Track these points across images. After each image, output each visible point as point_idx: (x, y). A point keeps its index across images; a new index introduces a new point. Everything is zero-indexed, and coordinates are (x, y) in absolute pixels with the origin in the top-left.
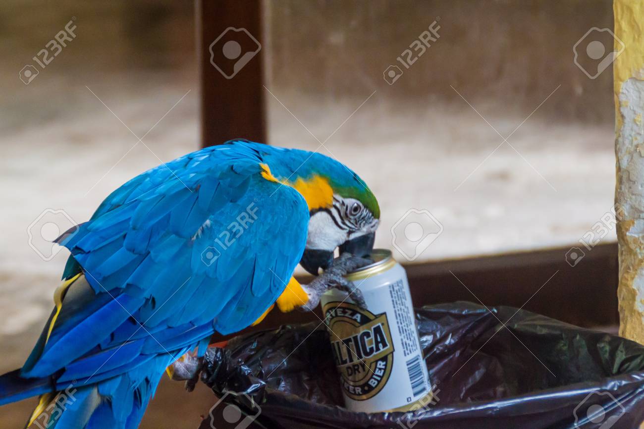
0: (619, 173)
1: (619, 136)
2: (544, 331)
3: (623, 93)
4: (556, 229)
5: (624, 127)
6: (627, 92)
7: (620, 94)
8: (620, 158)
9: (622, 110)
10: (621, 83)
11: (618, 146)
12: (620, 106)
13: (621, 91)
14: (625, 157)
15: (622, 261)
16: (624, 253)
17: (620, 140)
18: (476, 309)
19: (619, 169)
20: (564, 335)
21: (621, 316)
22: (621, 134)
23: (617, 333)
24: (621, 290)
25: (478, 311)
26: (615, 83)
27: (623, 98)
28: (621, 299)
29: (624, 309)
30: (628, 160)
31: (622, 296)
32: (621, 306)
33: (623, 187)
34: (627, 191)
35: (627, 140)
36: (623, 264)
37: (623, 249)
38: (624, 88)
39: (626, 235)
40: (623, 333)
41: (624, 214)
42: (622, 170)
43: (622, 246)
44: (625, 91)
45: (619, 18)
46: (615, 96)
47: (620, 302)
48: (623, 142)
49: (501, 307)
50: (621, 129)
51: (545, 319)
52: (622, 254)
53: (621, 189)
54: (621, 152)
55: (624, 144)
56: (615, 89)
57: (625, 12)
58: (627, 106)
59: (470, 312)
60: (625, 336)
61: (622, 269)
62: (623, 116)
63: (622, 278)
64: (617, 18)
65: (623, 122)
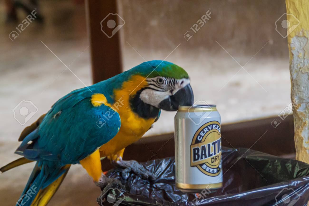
0: (292, 82)
1: (292, 64)
2: (260, 159)
3: (292, 43)
4: (263, 108)
5: (294, 59)
6: (294, 43)
7: (291, 44)
8: (292, 74)
9: (292, 51)
10: (291, 38)
11: (291, 69)
12: (291, 49)
13: (291, 42)
14: (295, 74)
15: (296, 124)
16: (296, 120)
17: (292, 66)
18: (227, 150)
20: (269, 160)
21: (296, 150)
22: (292, 63)
23: (295, 158)
24: (296, 138)
25: (229, 151)
26: (288, 39)
27: (292, 46)
28: (296, 142)
29: (297, 146)
30: (296, 75)
31: (296, 140)
33: (294, 88)
34: (296, 90)
35: (295, 66)
36: (296, 125)
37: (296, 118)
38: (293, 41)
39: (297, 111)
40: (298, 158)
42: (293, 80)
43: (295, 116)
44: (293, 42)
45: (289, 7)
46: (289, 45)
48: (293, 66)
49: (239, 148)
50: (292, 61)
51: (260, 153)
52: (295, 120)
54: (293, 72)
55: (294, 68)
56: (288, 42)
57: (291, 4)
58: (294, 49)
59: (225, 152)
60: (299, 159)
61: (296, 127)
62: (293, 54)
63: (296, 132)
65: (293, 57)
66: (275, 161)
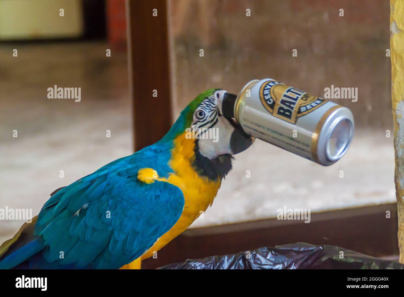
0: (397, 160)
1: (396, 137)
2: (352, 260)
3: (398, 110)
4: (357, 195)
5: (399, 130)
6: (400, 109)
7: (396, 110)
8: (397, 150)
9: (398, 120)
10: (397, 103)
11: (396, 143)
12: (396, 118)
13: (397, 108)
14: (400, 150)
15: (400, 215)
16: (401, 210)
17: (397, 139)
18: (310, 247)
19: (397, 157)
20: (364, 263)
21: (400, 250)
22: (397, 135)
23: (398, 260)
24: (400, 233)
25: (311, 249)
26: (393, 103)
27: (398, 113)
28: (400, 239)
29: (402, 245)
30: (402, 152)
31: (401, 237)
32: (400, 243)
33: (400, 168)
34: (402, 171)
35: (401, 139)
36: (401, 217)
37: (400, 208)
38: (398, 106)
39: (402, 199)
40: (402, 261)
41: (401, 186)
42: (399, 158)
43: (400, 206)
44: (399, 108)
45: (395, 62)
46: (393, 111)
47: (399, 241)
48: (399, 140)
49: (325, 246)
50: (398, 132)
51: (352, 253)
52: (400, 211)
53: (398, 170)
54: (398, 147)
55: (399, 141)
56: (393, 107)
57: (398, 58)
58: (401, 118)
59: (305, 249)
60: (403, 262)
61: (400, 220)
62: (398, 124)
63: (400, 226)
64: (393, 62)
65: (399, 128)
66: (372, 263)
